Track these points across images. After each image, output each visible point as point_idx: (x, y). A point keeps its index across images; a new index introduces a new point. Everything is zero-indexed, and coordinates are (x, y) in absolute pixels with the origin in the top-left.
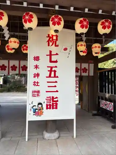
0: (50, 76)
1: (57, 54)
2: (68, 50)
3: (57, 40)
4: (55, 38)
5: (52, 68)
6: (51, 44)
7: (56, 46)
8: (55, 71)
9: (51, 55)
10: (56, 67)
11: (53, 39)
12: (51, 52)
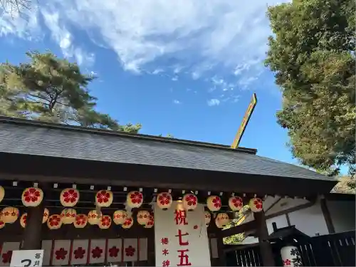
0: (181, 264)
1: (187, 234)
2: (199, 228)
3: (185, 216)
4: (183, 214)
5: (182, 252)
6: (179, 221)
7: (185, 223)
8: (187, 257)
9: (180, 235)
10: (187, 250)
11: (181, 216)
12: (180, 231)
